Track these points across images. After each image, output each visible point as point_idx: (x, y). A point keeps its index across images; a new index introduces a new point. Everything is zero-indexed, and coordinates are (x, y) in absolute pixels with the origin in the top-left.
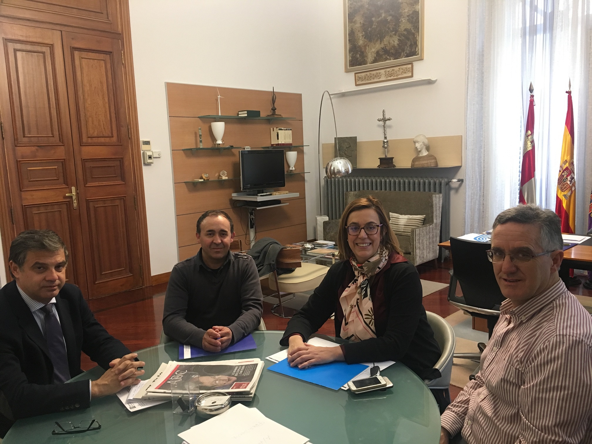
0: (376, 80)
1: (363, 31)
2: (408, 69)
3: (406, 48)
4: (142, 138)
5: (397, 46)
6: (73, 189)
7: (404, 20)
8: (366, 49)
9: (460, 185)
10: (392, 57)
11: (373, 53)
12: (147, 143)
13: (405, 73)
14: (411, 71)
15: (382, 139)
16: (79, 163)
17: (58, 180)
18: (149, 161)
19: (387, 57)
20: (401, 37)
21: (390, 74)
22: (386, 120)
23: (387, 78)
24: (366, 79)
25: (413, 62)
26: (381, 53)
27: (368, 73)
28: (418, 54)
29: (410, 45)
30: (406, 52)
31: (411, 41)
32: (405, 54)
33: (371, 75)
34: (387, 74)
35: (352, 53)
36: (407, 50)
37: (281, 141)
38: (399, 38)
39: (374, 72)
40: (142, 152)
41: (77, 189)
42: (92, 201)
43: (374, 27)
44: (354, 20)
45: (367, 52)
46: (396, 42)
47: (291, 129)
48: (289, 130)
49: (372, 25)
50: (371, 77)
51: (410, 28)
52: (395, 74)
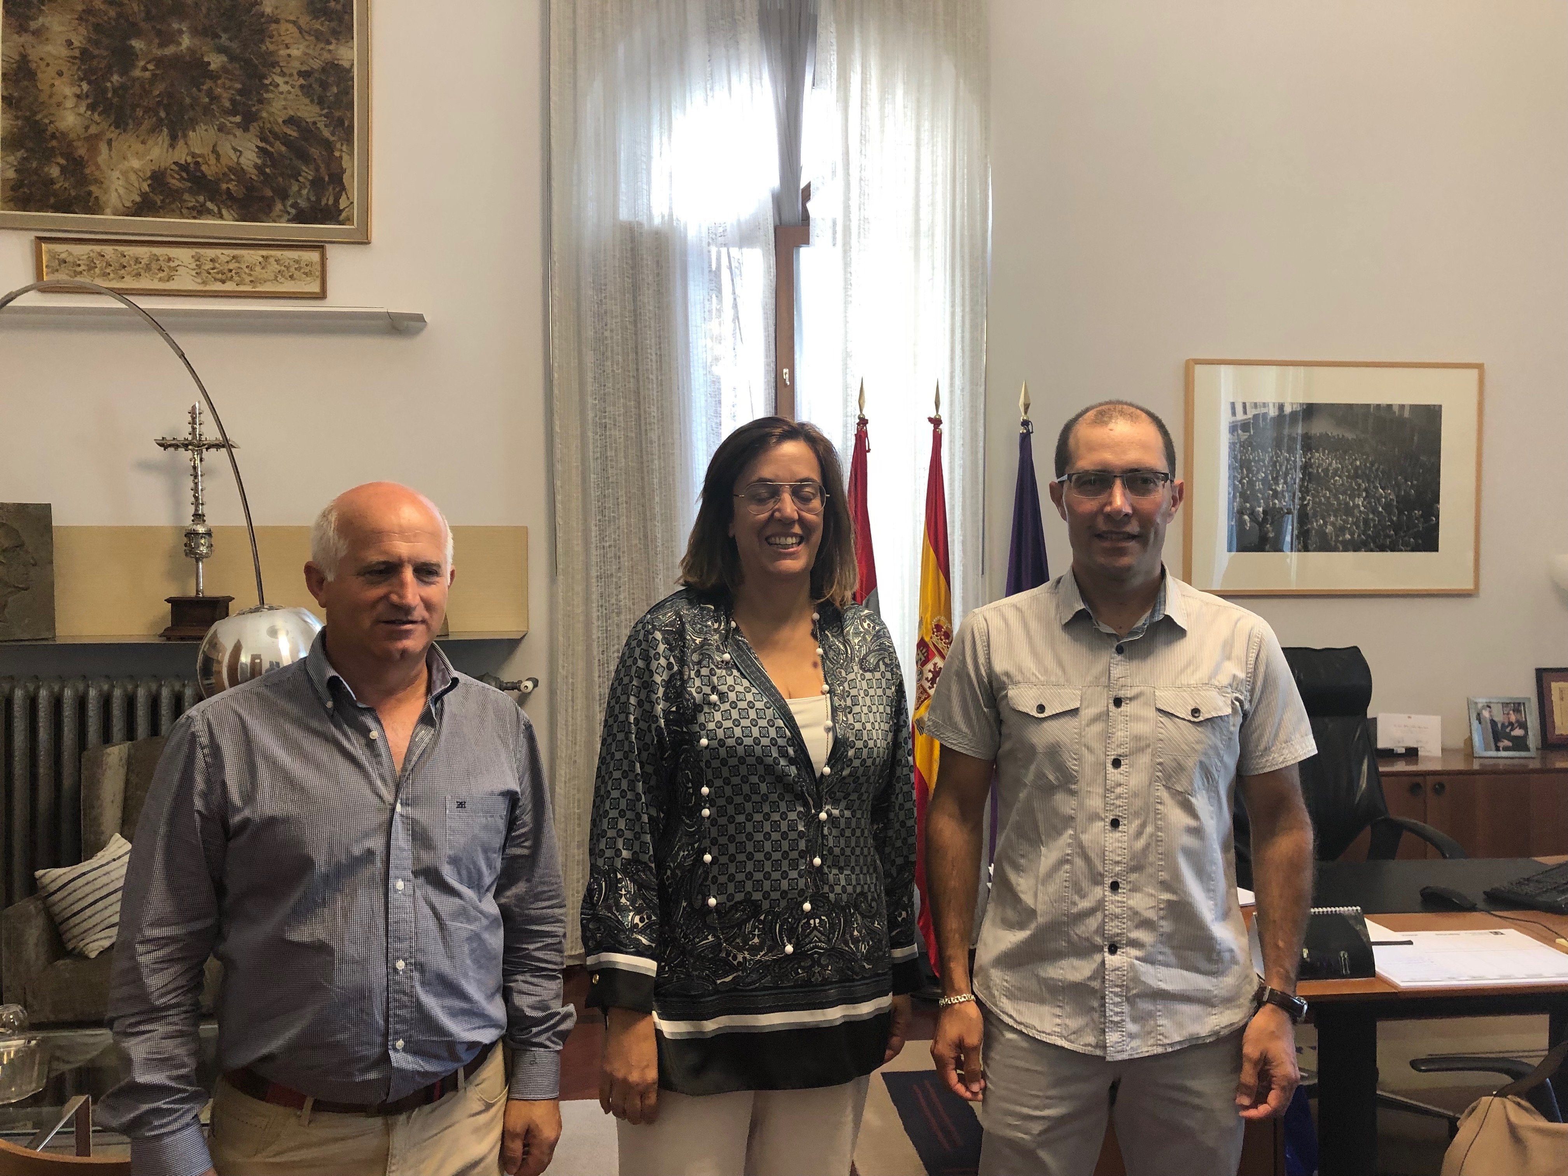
1: (82, 80)
2: (303, 264)
3: (295, 188)
5: (255, 171)
7: (287, 83)
8: (93, 150)
10: (228, 207)
11: (133, 177)
13: (291, 277)
14: (318, 274)
19: (203, 205)
20: (272, 145)
21: (220, 273)
23: (204, 283)
24: (96, 270)
25: (327, 245)
26: (175, 183)
27: (108, 250)
28: (349, 220)
29: (312, 182)
30: (297, 203)
31: (317, 170)
33: (124, 261)
34: (205, 267)
35: (21, 154)
36: (301, 194)
38: (263, 145)
39: (141, 251)
43: (137, 73)
44: (35, 24)
45: (103, 166)
46: (250, 158)
49: (134, 66)
50: (124, 267)
51: (312, 120)
52: (244, 276)
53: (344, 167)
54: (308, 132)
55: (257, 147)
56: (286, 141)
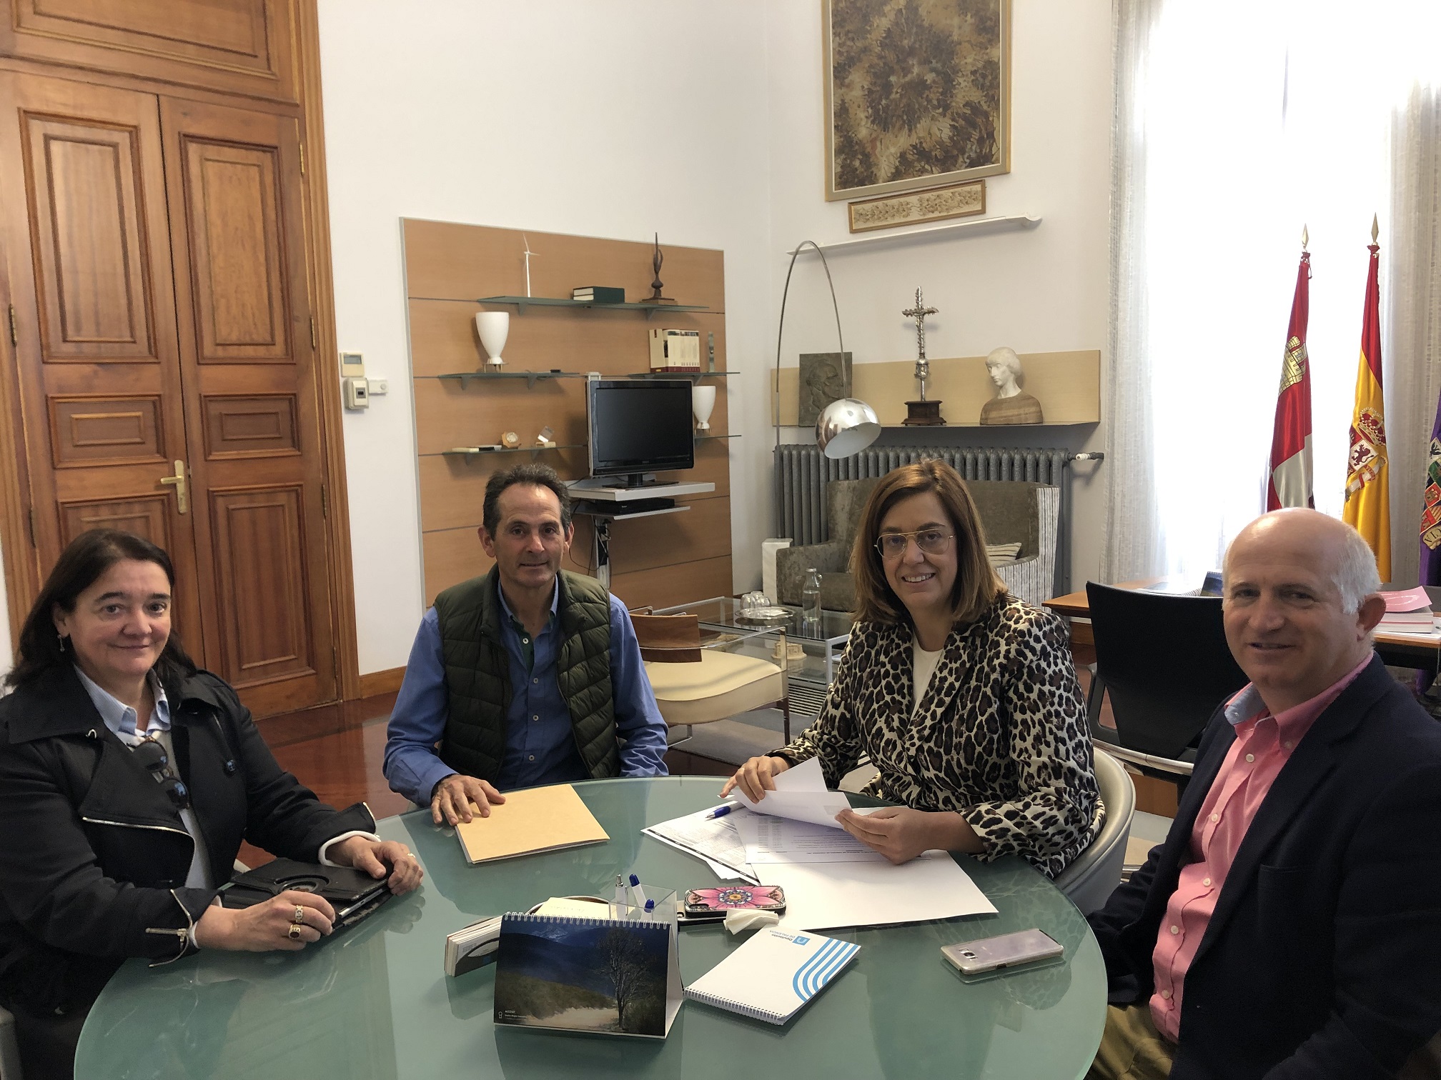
0: (897, 220)
1: (868, 107)
2: (973, 193)
3: (969, 146)
4: (344, 347)
5: (949, 141)
6: (179, 465)
7: (965, 81)
8: (874, 147)
9: (1096, 468)
10: (936, 166)
11: (891, 158)
12: (357, 359)
13: (967, 203)
15: (914, 356)
16: (194, 406)
17: (143, 443)
18: (359, 402)
19: (924, 167)
20: (957, 122)
21: (932, 207)
22: (925, 314)
23: (924, 215)
24: (876, 216)
25: (986, 179)
26: (910, 157)
27: (880, 204)
28: (997, 161)
29: (978, 140)
30: (970, 155)
31: (980, 131)
32: (968, 161)
33: (887, 209)
34: (924, 205)
35: (843, 156)
36: (972, 149)
37: (675, 360)
38: (952, 123)
39: (895, 202)
40: (342, 380)
41: (187, 467)
42: (222, 496)
44: (847, 81)
45: (879, 156)
46: (946, 133)
47: (697, 334)
48: (692, 334)
49: (890, 93)
50: (887, 212)
51: (978, 100)
52: (943, 206)
53: (995, 126)
54: (975, 108)
55: (950, 125)
56: (965, 117)
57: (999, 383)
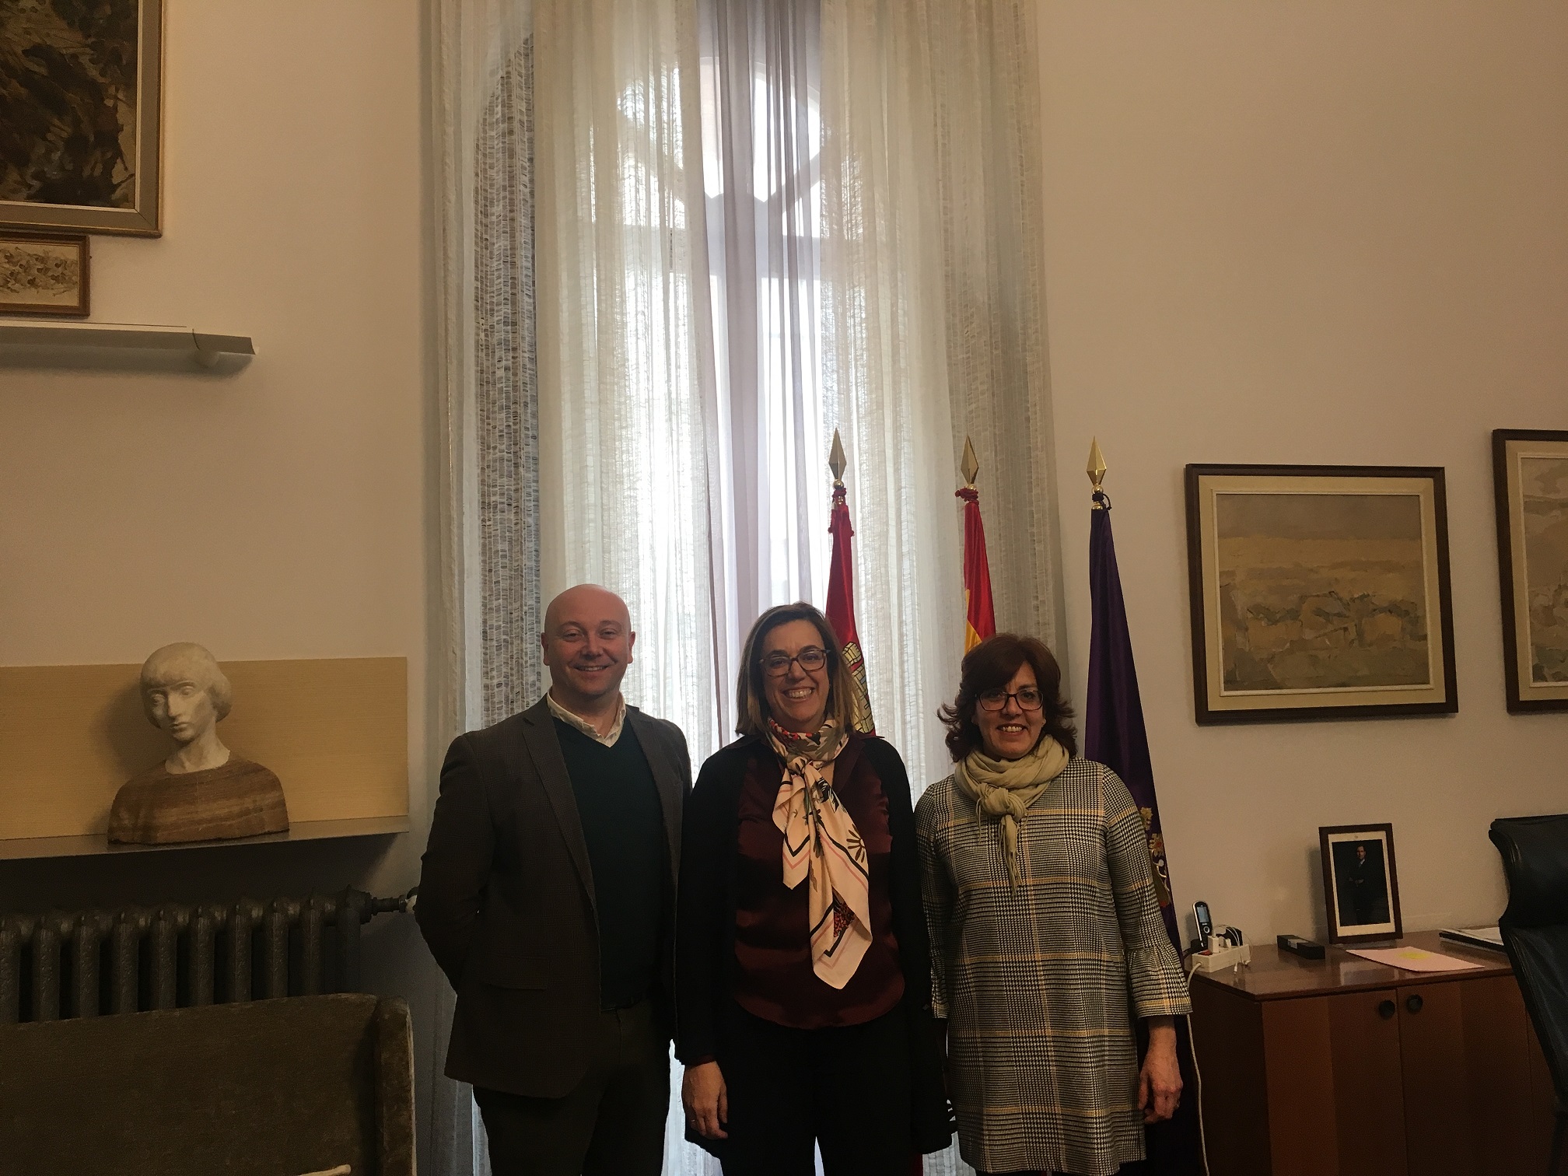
14: (76, 279)
29: (68, 143)
30: (42, 172)
31: (77, 125)
36: (51, 159)
51: (71, 51)
53: (120, 121)
54: (63, 68)
56: (29, 81)
57: (188, 733)
